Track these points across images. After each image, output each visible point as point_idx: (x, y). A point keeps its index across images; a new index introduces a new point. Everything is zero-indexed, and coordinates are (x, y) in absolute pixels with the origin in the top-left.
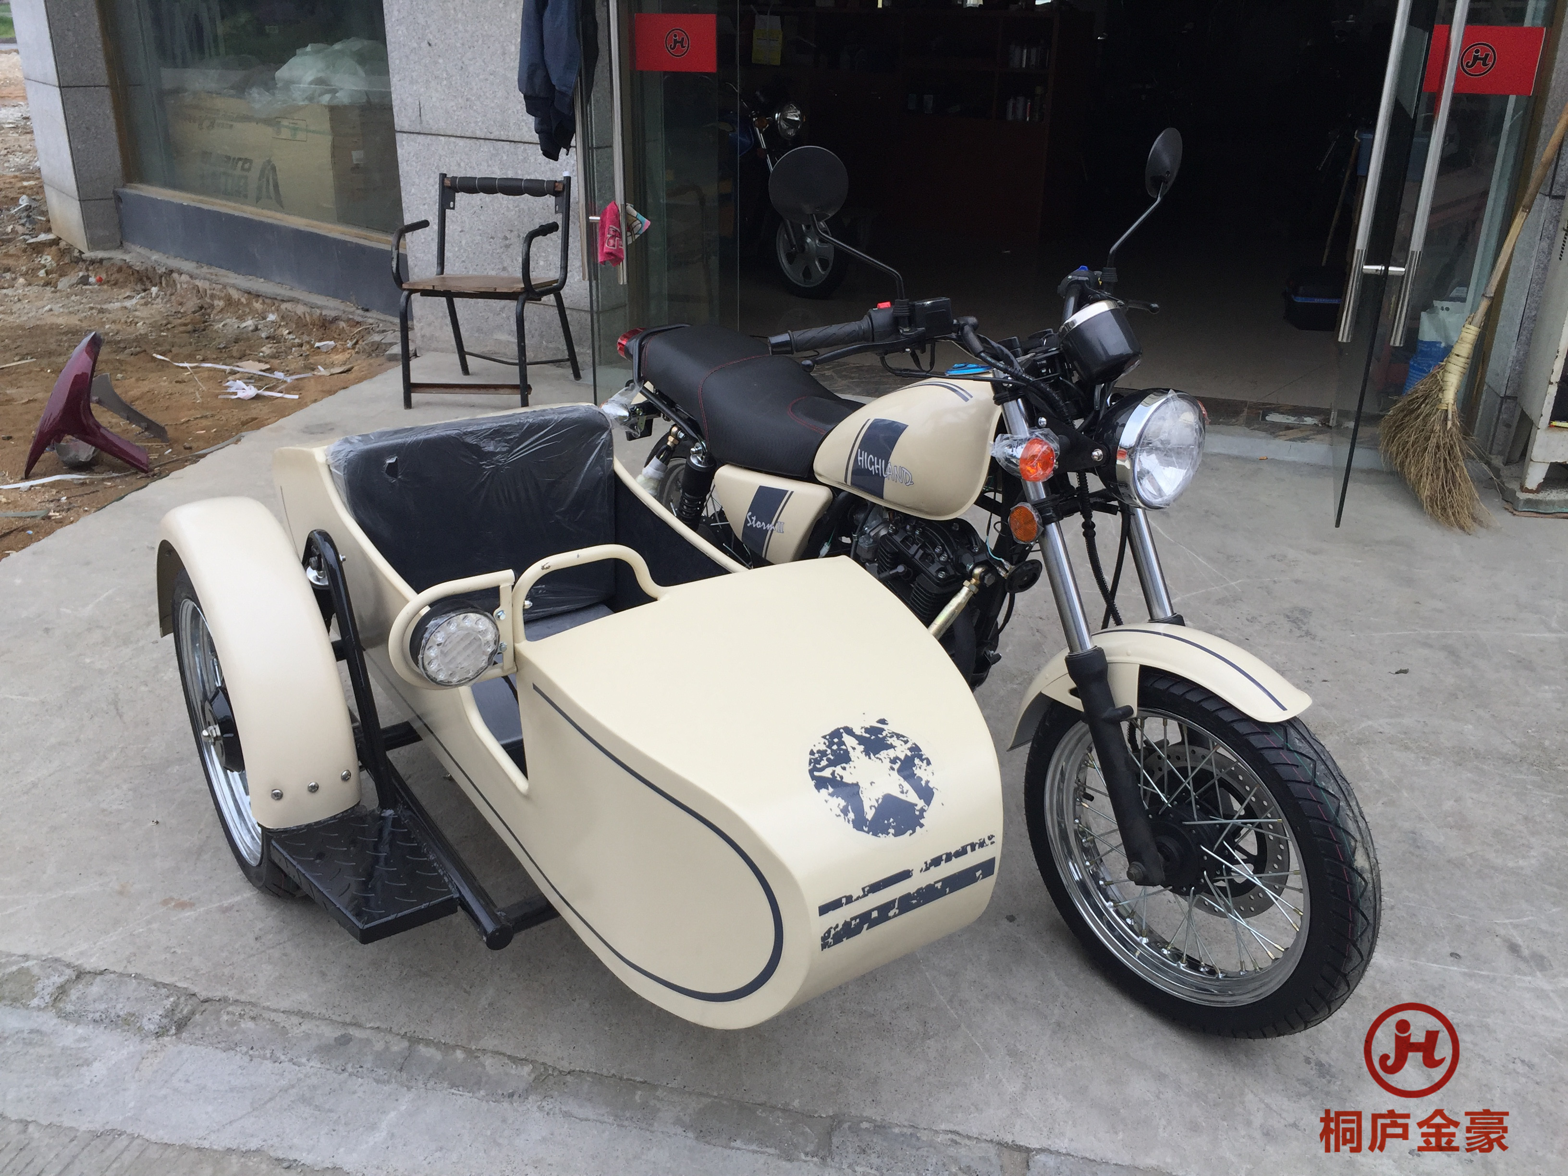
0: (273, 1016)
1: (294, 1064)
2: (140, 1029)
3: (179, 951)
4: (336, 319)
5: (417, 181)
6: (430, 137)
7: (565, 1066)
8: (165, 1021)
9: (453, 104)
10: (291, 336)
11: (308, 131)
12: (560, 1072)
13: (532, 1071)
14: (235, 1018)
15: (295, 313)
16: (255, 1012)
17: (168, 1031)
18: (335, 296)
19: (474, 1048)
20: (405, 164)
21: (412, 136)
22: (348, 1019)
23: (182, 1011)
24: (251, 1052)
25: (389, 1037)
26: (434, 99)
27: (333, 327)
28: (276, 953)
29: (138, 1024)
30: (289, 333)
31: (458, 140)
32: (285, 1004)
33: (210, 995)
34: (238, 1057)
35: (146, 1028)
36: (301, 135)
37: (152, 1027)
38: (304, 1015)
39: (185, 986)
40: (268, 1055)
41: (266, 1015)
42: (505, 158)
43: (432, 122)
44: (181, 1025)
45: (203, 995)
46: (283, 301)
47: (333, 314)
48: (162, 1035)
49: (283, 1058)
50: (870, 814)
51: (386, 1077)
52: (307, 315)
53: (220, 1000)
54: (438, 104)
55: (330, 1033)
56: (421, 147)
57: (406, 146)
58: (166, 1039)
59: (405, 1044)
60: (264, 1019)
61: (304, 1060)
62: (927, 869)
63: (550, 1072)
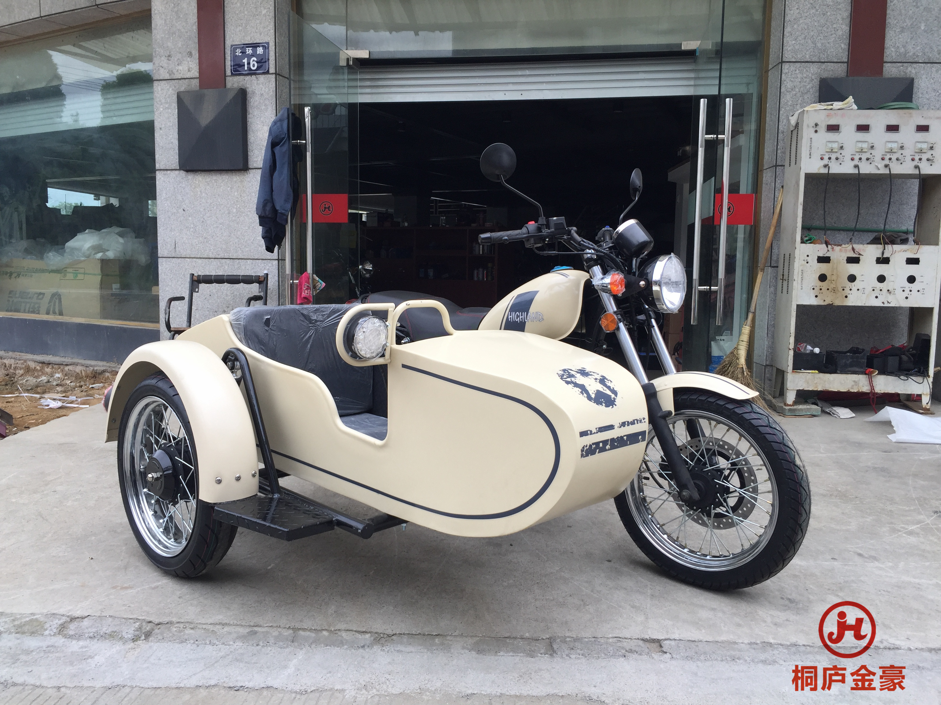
0: (204, 626)
1: (226, 645)
2: (121, 638)
3: (132, 606)
4: (104, 371)
5: (170, 283)
6: (180, 259)
7: (390, 632)
8: (137, 633)
9: (196, 241)
10: (72, 384)
11: (84, 274)
12: (388, 635)
13: (371, 636)
14: (181, 629)
15: (75, 372)
16: (192, 626)
17: (140, 637)
18: (102, 360)
19: (333, 630)
20: (163, 274)
21: (169, 259)
22: (252, 624)
23: (145, 629)
24: (197, 642)
25: (280, 630)
26: (185, 239)
27: (101, 377)
28: (195, 602)
29: (120, 636)
30: (71, 382)
31: (197, 260)
32: (211, 621)
33: (161, 621)
34: (189, 645)
35: (126, 637)
36: (80, 277)
37: (129, 636)
38: (224, 625)
39: (144, 618)
40: (208, 643)
41: (200, 626)
42: (226, 267)
43: (181, 251)
44: (148, 635)
45: (157, 621)
46: (67, 365)
47: (102, 368)
48: (136, 640)
49: (217, 643)
50: (593, 396)
51: (285, 646)
52: (83, 371)
53: (167, 623)
54: (186, 242)
55: (243, 631)
56: (174, 265)
57: (165, 265)
58: (139, 642)
59: (291, 631)
60: (199, 628)
61: (231, 643)
62: (620, 427)
63: (382, 636)
